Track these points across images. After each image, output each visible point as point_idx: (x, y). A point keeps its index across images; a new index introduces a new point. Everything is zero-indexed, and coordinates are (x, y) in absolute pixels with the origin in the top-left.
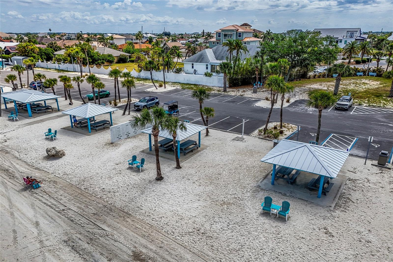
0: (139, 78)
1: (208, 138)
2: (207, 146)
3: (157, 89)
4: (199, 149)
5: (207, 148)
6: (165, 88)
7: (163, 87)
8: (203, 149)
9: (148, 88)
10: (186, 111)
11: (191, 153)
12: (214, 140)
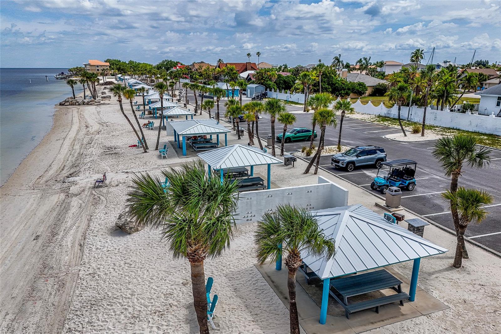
0: (388, 117)
1: (455, 274)
2: (437, 307)
3: (405, 135)
4: (406, 307)
5: (433, 315)
6: (423, 135)
7: (420, 134)
8: (416, 313)
9: (391, 133)
10: (439, 184)
11: (372, 316)
12: (470, 287)
